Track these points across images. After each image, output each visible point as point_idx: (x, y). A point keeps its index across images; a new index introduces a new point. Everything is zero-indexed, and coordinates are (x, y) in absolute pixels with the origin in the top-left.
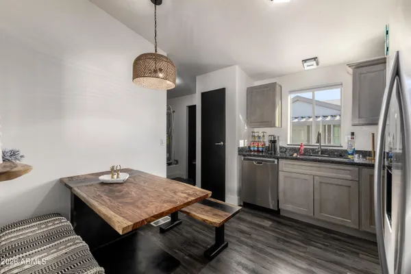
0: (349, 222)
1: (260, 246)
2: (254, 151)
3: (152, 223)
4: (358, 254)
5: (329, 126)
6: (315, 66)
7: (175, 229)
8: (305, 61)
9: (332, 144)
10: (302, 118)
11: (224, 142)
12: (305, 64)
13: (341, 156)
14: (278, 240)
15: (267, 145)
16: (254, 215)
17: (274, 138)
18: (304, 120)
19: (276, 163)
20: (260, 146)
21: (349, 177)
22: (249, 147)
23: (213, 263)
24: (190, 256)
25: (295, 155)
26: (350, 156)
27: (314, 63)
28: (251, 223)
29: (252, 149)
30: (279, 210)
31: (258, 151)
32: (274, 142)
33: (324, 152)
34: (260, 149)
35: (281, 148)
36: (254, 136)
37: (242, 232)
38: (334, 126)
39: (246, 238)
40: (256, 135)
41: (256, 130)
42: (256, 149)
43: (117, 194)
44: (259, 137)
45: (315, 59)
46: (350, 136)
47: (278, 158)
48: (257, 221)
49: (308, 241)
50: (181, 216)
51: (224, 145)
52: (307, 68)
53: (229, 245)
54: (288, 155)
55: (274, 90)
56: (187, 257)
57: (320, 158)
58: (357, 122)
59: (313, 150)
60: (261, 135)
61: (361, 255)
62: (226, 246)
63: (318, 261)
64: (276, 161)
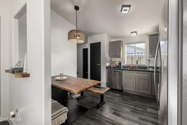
0: (148, 93)
1: (117, 102)
2: (112, 67)
3: (73, 97)
4: (151, 103)
5: (140, 57)
6: (136, 35)
7: (83, 98)
8: (132, 33)
9: (141, 64)
10: (130, 54)
11: (100, 64)
12: (132, 34)
13: (145, 69)
14: (123, 100)
15: (117, 65)
16: (113, 92)
17: (120, 62)
18: (130, 55)
19: (121, 72)
20: (115, 65)
21: (148, 76)
22: (110, 66)
23: (100, 108)
24: (91, 107)
25: (128, 69)
26: (148, 69)
27: (135, 33)
28: (112, 95)
29: (111, 66)
30: (123, 90)
31: (114, 67)
32: (120, 64)
33: (139, 67)
34: (115, 67)
35: (123, 66)
36: (112, 62)
37: (110, 98)
38: (142, 57)
39: (111, 100)
40: (113, 61)
41: (112, 59)
42: (113, 66)
43: (66, 83)
44: (114, 62)
45: (136, 32)
46: (148, 61)
47: (122, 70)
48: (114, 94)
49: (134, 100)
50: (85, 93)
51: (100, 65)
52: (132, 35)
53: (105, 103)
54: (126, 69)
55: (120, 43)
56: (90, 107)
57: (137, 70)
58: (150, 56)
59: (135, 67)
60: (115, 61)
61: (152, 103)
62: (104, 103)
63: (137, 105)
64: (121, 71)
